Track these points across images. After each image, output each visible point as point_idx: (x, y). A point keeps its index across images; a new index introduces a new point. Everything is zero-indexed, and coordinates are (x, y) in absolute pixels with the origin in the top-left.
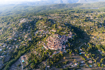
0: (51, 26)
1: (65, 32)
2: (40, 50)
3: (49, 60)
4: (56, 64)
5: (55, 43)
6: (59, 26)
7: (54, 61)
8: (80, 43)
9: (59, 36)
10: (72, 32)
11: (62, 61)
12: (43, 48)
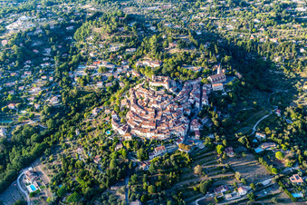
0: (137, 45)
1: (196, 69)
2: (101, 143)
3: (139, 180)
4: (164, 192)
5: (160, 113)
6: (171, 45)
7: (158, 184)
8: (258, 108)
9: (174, 84)
10: (224, 65)
11: (188, 182)
12: (109, 133)
